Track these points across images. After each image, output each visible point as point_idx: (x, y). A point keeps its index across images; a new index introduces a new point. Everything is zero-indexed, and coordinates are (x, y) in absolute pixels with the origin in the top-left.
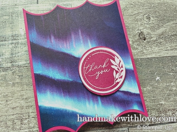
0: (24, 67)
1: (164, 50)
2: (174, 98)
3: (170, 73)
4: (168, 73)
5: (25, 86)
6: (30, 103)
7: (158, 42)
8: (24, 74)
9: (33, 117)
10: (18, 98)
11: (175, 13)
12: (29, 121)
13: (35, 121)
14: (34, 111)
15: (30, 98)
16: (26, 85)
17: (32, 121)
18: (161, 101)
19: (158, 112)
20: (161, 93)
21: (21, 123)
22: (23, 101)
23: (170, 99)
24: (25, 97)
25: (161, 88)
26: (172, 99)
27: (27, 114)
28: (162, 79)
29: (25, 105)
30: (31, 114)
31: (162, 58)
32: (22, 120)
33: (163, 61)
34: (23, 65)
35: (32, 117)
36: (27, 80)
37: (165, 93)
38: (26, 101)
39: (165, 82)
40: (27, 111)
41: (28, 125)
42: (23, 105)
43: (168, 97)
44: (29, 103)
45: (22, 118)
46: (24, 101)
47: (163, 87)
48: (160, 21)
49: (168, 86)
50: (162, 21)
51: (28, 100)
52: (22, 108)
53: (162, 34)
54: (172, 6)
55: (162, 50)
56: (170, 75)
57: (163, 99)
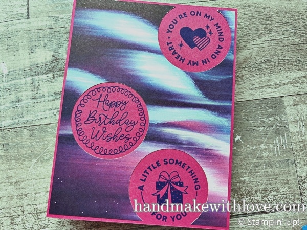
0: (10, 130)
1: (247, 88)
2: (266, 170)
3: (259, 129)
4: (254, 128)
5: (13, 161)
6: (24, 190)
7: (238, 76)
8: (10, 141)
9: (30, 213)
10: (4, 183)
11: (267, 22)
12: (23, 219)
13: (34, 219)
14: (30, 204)
15: (23, 181)
16: (16, 160)
17: (28, 219)
18: (242, 177)
19: (238, 194)
20: (243, 162)
21: (12, 223)
22: (11, 187)
23: (258, 172)
24: (14, 180)
25: (243, 154)
26: (262, 172)
27: (20, 208)
28: (245, 138)
29: (16, 194)
30: (26, 208)
31: (245, 102)
32: (12, 218)
33: (246, 108)
34: (8, 126)
35: (28, 212)
36: (16, 151)
37: (250, 163)
38: (16, 187)
39: (250, 143)
40: (19, 202)
41: (22, 225)
42: (13, 193)
43: (255, 170)
44: (21, 191)
45: (12, 214)
46: (14, 187)
47: (247, 153)
48: (241, 38)
49: (255, 151)
50: (243, 38)
51: (20, 185)
52: (11, 198)
53: (244, 62)
54: (263, 10)
55: (245, 88)
56: (259, 131)
57: (246, 173)
